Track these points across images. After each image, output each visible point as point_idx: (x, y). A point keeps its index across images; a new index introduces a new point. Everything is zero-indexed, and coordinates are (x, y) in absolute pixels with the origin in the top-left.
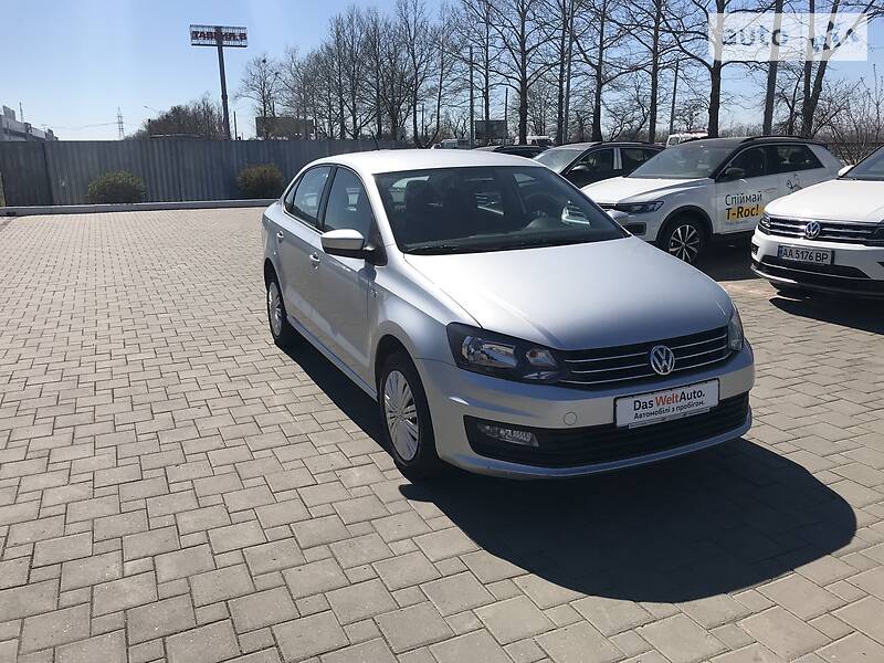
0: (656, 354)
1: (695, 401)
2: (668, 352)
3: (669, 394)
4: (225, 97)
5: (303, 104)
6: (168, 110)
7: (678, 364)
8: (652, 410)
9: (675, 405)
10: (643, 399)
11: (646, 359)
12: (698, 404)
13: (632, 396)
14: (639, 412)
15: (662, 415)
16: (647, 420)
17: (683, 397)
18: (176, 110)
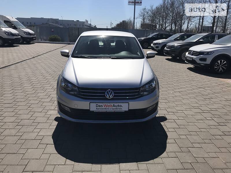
0: (107, 92)
1: (119, 108)
2: (112, 92)
3: (109, 104)
4: (134, 18)
5: (153, 21)
6: (121, 21)
7: (115, 96)
8: (102, 108)
9: (111, 108)
10: (99, 104)
11: (104, 93)
12: (120, 109)
13: (95, 103)
14: (98, 108)
15: (106, 110)
16: (100, 110)
17: (114, 106)
18: (123, 21)
